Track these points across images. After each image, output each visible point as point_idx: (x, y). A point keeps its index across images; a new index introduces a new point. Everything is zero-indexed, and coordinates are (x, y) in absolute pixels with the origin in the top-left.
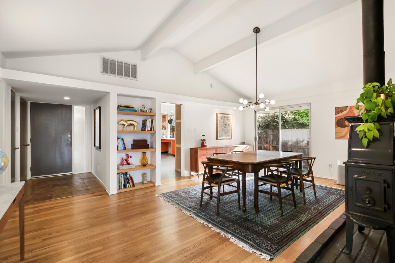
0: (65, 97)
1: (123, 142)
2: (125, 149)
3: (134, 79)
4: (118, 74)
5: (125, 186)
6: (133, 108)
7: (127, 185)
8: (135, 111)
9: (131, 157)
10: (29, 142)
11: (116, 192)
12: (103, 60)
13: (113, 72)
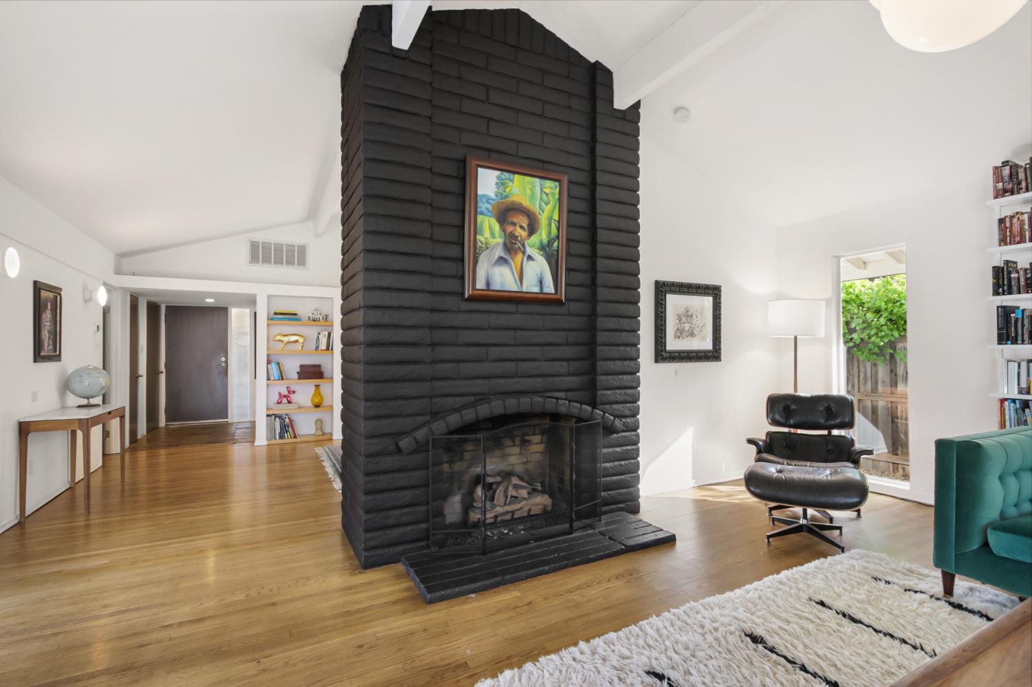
0: (208, 298)
1: (279, 367)
2: (283, 379)
3: (302, 267)
4: (275, 263)
5: (282, 437)
6: (295, 314)
7: (286, 435)
8: (298, 320)
9: (294, 392)
10: (162, 368)
11: (265, 443)
12: (252, 245)
13: (267, 260)
